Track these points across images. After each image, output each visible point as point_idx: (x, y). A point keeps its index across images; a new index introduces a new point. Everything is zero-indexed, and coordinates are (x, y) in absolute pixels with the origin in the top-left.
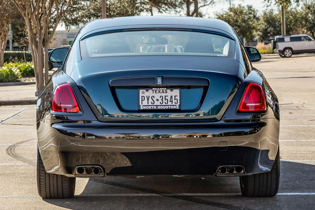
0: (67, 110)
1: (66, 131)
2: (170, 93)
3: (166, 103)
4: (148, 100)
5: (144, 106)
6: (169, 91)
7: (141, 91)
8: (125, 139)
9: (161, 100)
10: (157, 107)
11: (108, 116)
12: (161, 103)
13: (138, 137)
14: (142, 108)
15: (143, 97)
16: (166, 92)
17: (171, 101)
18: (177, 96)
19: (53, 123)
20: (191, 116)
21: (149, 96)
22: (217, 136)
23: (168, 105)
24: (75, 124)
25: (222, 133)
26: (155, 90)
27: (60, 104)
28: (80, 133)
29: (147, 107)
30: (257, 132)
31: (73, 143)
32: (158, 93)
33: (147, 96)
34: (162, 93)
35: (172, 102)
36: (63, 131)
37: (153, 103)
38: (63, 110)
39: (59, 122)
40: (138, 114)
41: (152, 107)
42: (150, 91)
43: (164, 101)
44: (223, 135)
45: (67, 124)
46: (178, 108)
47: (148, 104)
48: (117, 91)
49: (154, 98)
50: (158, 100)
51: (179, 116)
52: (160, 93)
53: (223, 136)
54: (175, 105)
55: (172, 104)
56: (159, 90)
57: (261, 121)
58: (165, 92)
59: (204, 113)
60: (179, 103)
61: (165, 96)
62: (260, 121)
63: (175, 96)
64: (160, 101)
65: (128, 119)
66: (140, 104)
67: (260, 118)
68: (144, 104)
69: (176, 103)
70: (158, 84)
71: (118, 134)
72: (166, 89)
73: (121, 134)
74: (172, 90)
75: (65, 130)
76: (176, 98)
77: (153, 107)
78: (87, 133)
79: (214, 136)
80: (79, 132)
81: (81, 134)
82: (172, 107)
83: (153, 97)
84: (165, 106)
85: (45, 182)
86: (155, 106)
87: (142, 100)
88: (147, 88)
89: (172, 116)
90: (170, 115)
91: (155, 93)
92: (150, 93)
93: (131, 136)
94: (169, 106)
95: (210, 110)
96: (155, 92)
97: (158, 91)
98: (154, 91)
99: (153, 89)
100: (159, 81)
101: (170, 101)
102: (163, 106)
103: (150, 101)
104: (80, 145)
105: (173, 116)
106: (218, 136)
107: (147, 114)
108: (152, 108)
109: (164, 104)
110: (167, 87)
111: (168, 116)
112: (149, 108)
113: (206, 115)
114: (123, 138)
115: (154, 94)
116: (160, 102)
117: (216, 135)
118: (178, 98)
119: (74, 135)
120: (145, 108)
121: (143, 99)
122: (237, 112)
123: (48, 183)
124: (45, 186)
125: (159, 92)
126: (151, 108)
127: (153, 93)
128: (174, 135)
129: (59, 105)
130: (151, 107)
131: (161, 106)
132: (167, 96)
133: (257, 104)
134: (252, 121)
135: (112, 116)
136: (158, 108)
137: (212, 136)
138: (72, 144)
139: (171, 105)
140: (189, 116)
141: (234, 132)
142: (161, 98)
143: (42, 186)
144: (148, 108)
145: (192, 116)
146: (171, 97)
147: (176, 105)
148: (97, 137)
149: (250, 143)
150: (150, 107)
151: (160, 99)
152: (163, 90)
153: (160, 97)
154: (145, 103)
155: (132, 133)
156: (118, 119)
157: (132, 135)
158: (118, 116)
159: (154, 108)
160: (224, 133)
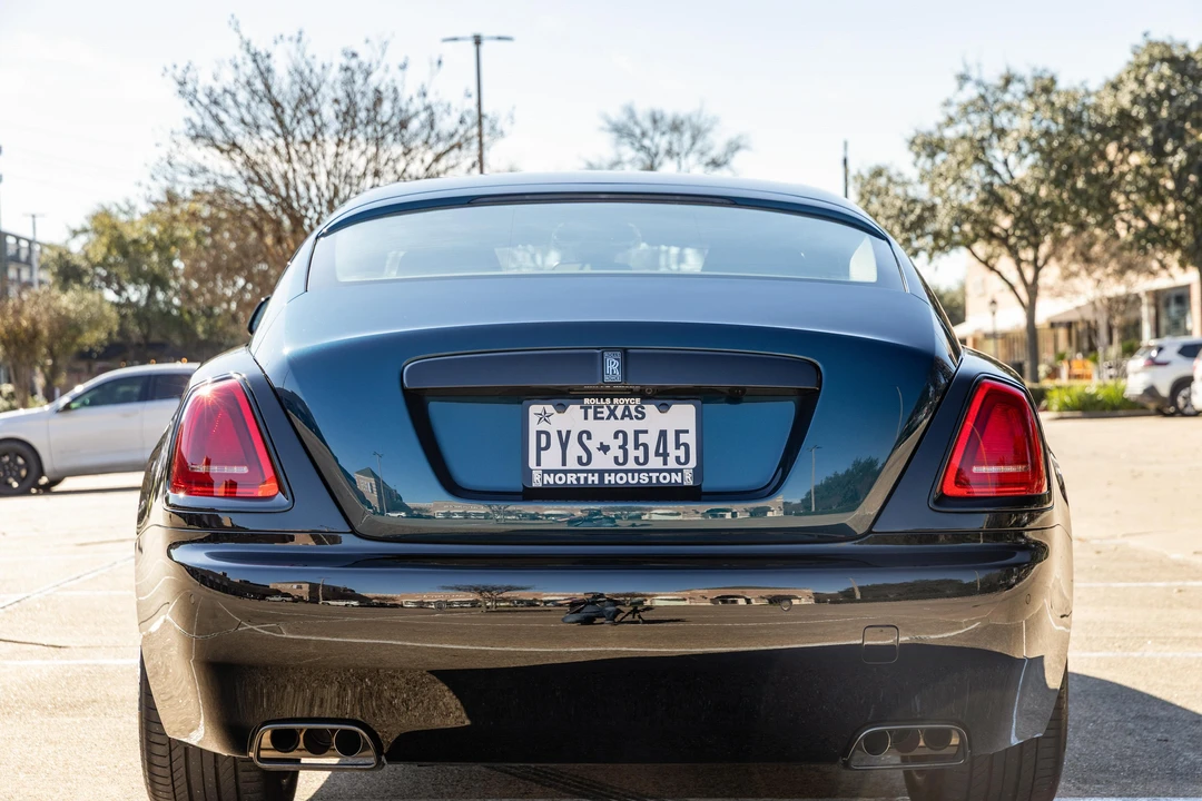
0: (238, 490)
1: (225, 574)
2: (656, 420)
3: (641, 460)
4: (564, 446)
5: (548, 472)
6: (650, 409)
7: (535, 409)
8: (480, 610)
9: (620, 447)
10: (601, 478)
11: (403, 514)
12: (621, 460)
13: (531, 603)
14: (537, 482)
15: (543, 437)
16: (640, 416)
17: (661, 451)
18: (687, 432)
19: (175, 543)
20: (728, 516)
21: (569, 432)
22: (831, 602)
23: (648, 471)
24: (277, 547)
25: (853, 589)
26: (596, 408)
27: (208, 463)
28: (295, 586)
29: (560, 479)
30: (1016, 583)
31: (254, 628)
32: (608, 418)
33: (559, 433)
34: (622, 418)
35: (665, 455)
36: (211, 578)
37: (585, 460)
38: (219, 490)
39: (201, 541)
40: (529, 508)
41: (582, 476)
42: (574, 410)
43: (632, 453)
44: (858, 596)
45: (232, 547)
46: (689, 481)
47: (564, 464)
48: (436, 408)
49: (589, 438)
50: (604, 448)
51: (680, 518)
52: (616, 418)
53: (859, 601)
54: (676, 471)
55: (665, 463)
56: (612, 407)
57: (1028, 540)
58: (634, 413)
59: (785, 503)
60: (693, 463)
61: (637, 433)
62: (1023, 537)
63: (678, 433)
64: (615, 451)
65: (490, 526)
66: (532, 463)
67: (1025, 525)
68: (546, 465)
69: (683, 460)
70: (606, 379)
71: (452, 588)
72: (638, 400)
73: (465, 590)
74: (664, 408)
75: (221, 573)
76: (683, 439)
77: (586, 479)
78: (323, 586)
79: (819, 599)
80: (293, 583)
81: (300, 587)
82: (665, 478)
83: (585, 436)
84: (636, 475)
85: (171, 765)
86: (593, 472)
87: (539, 449)
88: (561, 396)
89: (655, 517)
90: (646, 510)
91: (596, 418)
92: (572, 418)
93: (504, 600)
94: (654, 475)
95: (810, 493)
96: (596, 413)
97: (606, 412)
98: (591, 412)
99: (586, 401)
100: (612, 367)
101: (657, 454)
102: (626, 472)
103: (574, 450)
104: (290, 632)
105: (659, 514)
106: (835, 600)
107: (563, 507)
108: (582, 482)
109: (631, 465)
110: (646, 396)
111: (639, 517)
112: (569, 482)
113: (796, 515)
114: (474, 604)
115: (591, 425)
116: (616, 459)
117: (830, 596)
118: (690, 439)
119: (262, 593)
120: (549, 479)
121: (543, 444)
122: (937, 502)
123: (183, 769)
124: (169, 781)
125: (612, 413)
126: (575, 482)
127: (586, 418)
128: (664, 597)
129: (202, 469)
130: (578, 479)
131: (619, 475)
132: (646, 432)
133: (1011, 469)
134: (987, 536)
135: (419, 516)
136: (606, 482)
137: (812, 602)
138: (251, 630)
139: (660, 471)
140: (723, 516)
141: (901, 585)
142: (620, 441)
143: (158, 779)
144: (563, 482)
145: (734, 515)
146: (663, 434)
147: (681, 471)
148: (365, 602)
149: (985, 628)
150: (571, 479)
151: (615, 444)
152: (627, 408)
153: (616, 436)
154: (552, 459)
155: (506, 584)
156: (447, 526)
157: (506, 595)
158: (448, 515)
159: (590, 482)
160: (861, 588)
